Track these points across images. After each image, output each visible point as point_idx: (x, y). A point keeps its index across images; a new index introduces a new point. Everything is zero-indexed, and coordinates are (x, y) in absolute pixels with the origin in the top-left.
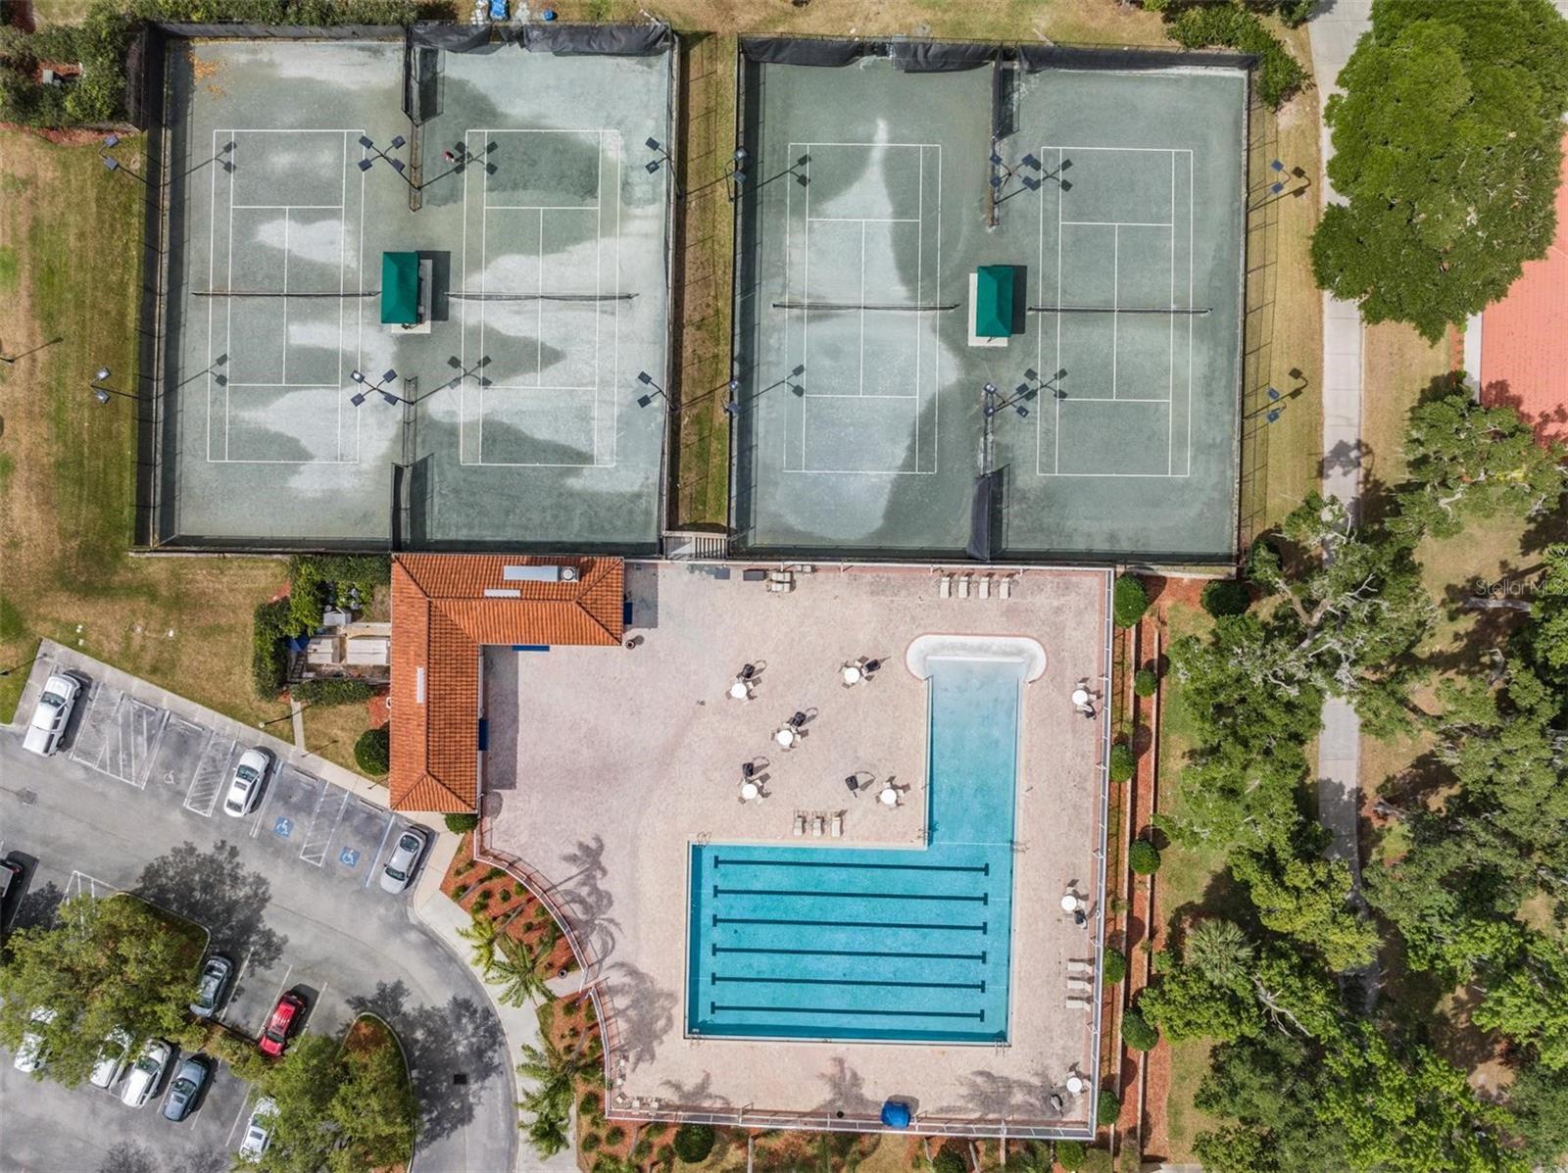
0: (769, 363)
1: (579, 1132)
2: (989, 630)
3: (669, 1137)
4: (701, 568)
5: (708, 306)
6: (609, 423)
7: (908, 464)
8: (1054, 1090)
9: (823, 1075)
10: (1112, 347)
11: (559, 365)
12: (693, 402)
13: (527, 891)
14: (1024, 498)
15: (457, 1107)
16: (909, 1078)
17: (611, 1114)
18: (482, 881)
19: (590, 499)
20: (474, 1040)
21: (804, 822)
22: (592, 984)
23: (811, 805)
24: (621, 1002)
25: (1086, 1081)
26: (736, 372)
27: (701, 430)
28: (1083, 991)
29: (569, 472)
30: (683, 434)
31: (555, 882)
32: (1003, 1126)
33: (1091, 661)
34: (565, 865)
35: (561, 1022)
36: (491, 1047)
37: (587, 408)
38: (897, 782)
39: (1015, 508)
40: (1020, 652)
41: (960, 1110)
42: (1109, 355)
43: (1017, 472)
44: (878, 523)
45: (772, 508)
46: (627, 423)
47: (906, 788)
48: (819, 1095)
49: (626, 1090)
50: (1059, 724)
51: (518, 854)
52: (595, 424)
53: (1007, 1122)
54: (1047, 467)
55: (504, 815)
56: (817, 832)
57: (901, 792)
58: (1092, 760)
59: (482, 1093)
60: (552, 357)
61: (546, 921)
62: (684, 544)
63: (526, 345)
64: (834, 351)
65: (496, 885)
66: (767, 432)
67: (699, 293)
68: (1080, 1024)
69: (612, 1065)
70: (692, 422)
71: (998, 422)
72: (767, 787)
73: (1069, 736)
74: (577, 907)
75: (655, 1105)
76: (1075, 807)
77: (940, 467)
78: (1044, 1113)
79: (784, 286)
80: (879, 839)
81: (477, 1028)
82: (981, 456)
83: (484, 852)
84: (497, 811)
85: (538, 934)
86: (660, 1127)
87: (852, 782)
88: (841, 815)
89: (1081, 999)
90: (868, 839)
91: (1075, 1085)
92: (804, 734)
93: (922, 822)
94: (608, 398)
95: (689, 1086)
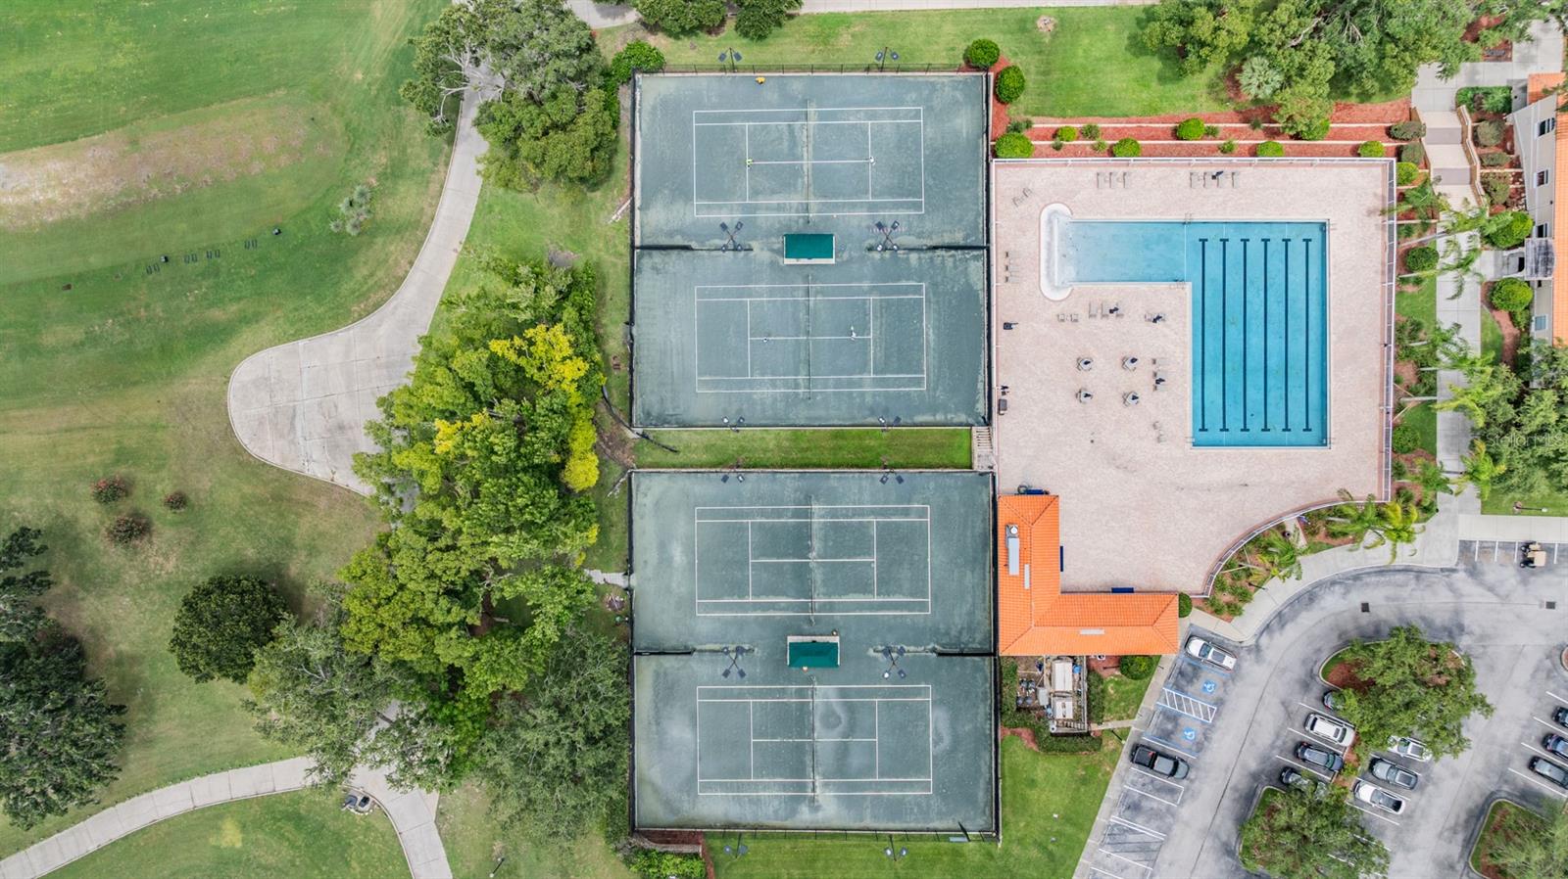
2: (1036, 243)
13: (1230, 560)
17: (1386, 498)
22: (1294, 514)
32: (1387, 224)
33: (1055, 173)
35: (1322, 538)
40: (1050, 221)
50: (1101, 193)
53: (1384, 221)
68: (1313, 172)
76: (1158, 180)
77: (921, 281)
80: (1185, 315)
83: (1204, 592)
86: (1395, 466)
90: (1185, 323)
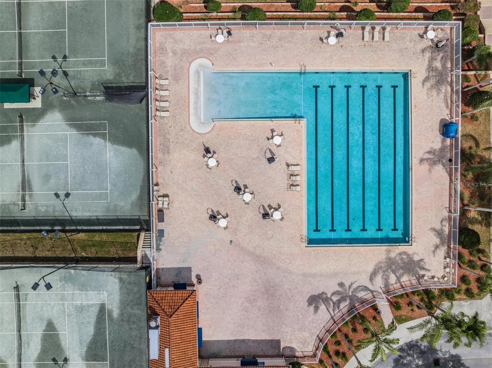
0: (54, 211)
1: (463, 299)
2: (186, 89)
3: (465, 252)
4: (158, 245)
5: (25, 244)
6: (84, 296)
7: (103, 136)
8: (434, 46)
9: (429, 170)
10: (39, 33)
11: (55, 322)
12: (74, 250)
13: (335, 333)
14: (119, 75)
15: (451, 363)
16: (429, 124)
17: (454, 283)
18: (330, 356)
19: (124, 305)
20: (415, 356)
21: (293, 185)
22: (384, 296)
23: (284, 182)
24: (393, 279)
25: (429, 29)
26: (59, 228)
27: (90, 246)
28: (379, 33)
29: (110, 316)
30: (90, 255)
31: (329, 317)
32: (454, 73)
33: (201, 34)
34: (319, 311)
35: (405, 311)
36: (419, 347)
37: (76, 307)
38: (270, 137)
39: (124, 79)
40: (198, 73)
41: (445, 96)
42: (44, 34)
43: (105, 78)
44: (134, 151)
45: (128, 207)
46: (83, 286)
47: (273, 131)
48: (440, 171)
49: (440, 275)
50: (236, 50)
51: (315, 337)
52: (84, 303)
53: (452, 71)
54: (102, 63)
55: (294, 345)
56: (298, 178)
57: (275, 134)
58: (255, 31)
59: (443, 350)
60: (50, 326)
61: (351, 322)
62: (146, 254)
63: (45, 340)
64: (47, 178)
65: (332, 348)
66: (89, 211)
67: (19, 249)
68: (397, 33)
69: (427, 283)
70: (85, 251)
71: (80, 90)
72: (275, 205)
73: (242, 44)
74: (342, 305)
75: (448, 260)
76: (280, 40)
77: (105, 120)
78: (446, 51)
79: (14, 204)
80: (301, 145)
81: (409, 355)
82: (98, 98)
83: (315, 355)
84: (292, 349)
85: (358, 325)
86: (460, 256)
87: (271, 160)
88: (288, 165)
89: (384, 33)
90: (301, 151)
91: (431, 34)
92: (246, 187)
93: (291, 122)
94: (71, 296)
95: (437, 241)
